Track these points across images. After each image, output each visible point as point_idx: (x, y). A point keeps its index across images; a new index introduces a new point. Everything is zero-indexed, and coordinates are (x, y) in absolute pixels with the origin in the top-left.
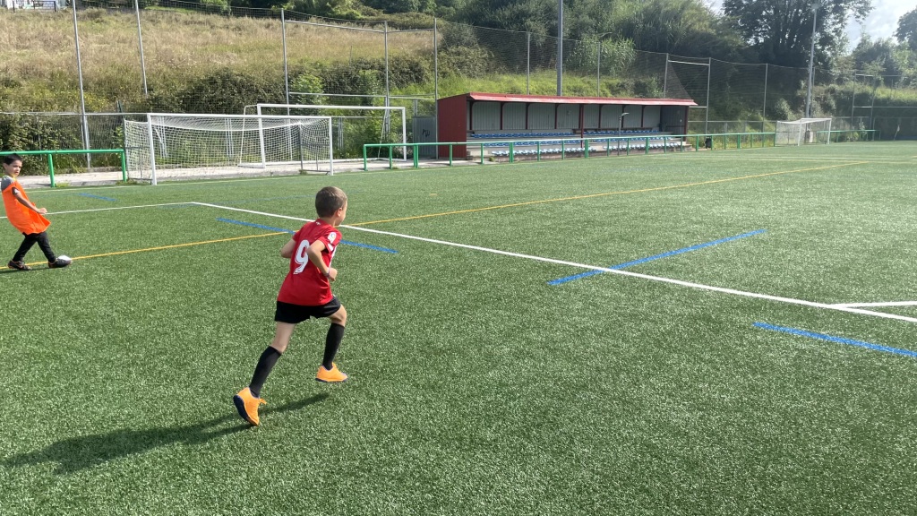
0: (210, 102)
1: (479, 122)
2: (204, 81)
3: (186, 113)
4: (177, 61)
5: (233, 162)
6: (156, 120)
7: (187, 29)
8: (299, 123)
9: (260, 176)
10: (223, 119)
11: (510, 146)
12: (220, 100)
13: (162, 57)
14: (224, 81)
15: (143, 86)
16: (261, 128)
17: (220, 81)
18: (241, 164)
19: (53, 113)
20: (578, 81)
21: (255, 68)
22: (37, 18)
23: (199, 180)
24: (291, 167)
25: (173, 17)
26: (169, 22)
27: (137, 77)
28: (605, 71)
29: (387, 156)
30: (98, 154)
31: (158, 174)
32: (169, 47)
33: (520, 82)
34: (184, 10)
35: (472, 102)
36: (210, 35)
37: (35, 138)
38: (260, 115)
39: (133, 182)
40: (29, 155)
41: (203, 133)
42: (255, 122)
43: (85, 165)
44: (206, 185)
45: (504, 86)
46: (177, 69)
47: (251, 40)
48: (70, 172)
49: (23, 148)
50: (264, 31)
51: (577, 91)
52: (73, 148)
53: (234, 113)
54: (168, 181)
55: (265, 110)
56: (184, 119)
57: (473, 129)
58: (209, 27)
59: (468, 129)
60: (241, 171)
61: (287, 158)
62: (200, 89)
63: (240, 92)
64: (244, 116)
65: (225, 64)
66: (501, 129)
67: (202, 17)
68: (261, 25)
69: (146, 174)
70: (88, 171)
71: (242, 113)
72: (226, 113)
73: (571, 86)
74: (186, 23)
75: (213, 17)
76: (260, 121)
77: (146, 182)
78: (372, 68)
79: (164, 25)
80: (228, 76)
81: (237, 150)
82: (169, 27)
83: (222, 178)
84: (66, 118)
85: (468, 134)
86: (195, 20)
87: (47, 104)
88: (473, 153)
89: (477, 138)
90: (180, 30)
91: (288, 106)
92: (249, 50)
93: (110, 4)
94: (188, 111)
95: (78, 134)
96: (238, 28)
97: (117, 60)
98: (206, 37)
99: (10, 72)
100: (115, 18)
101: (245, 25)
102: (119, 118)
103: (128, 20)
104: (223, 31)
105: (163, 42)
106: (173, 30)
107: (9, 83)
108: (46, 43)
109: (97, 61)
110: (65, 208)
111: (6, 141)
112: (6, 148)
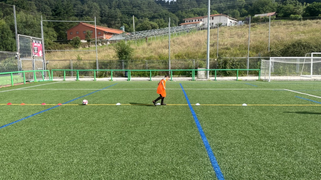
0: (292, 52)
2: (290, 45)
3: (282, 57)
4: (280, 39)
5: (298, 74)
6: (272, 59)
7: (284, 27)
9: (310, 81)
10: (296, 59)
12: (296, 52)
13: (276, 38)
14: (298, 45)
15: (268, 48)
16: (312, 62)
18: (301, 75)
19: (240, 58)
21: (311, 39)
23: (285, 81)
25: (280, 23)
26: (278, 24)
27: (266, 45)
30: (251, 71)
31: (271, 78)
32: (277, 34)
34: (283, 20)
36: (293, 28)
37: (233, 65)
38: (312, 57)
39: (262, 80)
40: (231, 70)
41: (288, 64)
44: (288, 83)
46: (281, 41)
47: (310, 28)
48: (242, 76)
49: (230, 68)
50: (315, 24)
52: (244, 68)
53: (301, 56)
54: (274, 81)
55: (314, 55)
56: (281, 59)
58: (293, 25)
60: (302, 78)
62: (289, 48)
63: (304, 49)
65: (299, 38)
67: (290, 22)
68: (314, 22)
69: (267, 78)
71: (304, 56)
72: (298, 56)
74: (284, 25)
75: (294, 22)
77: (266, 81)
79: (276, 26)
80: (300, 43)
81: (300, 70)
82: (278, 27)
83: (294, 81)
84: (242, 59)
86: (288, 23)
87: (237, 55)
90: (282, 27)
92: (309, 32)
93: (258, 21)
94: (283, 56)
95: (246, 64)
96: (305, 24)
97: (260, 40)
98: (291, 29)
99: (228, 45)
100: (260, 26)
101: (308, 23)
102: (259, 58)
103: (264, 26)
104: (298, 26)
105: (275, 32)
106: (279, 28)
107: (227, 49)
108: (238, 36)
109: (253, 40)
110: (242, 88)
111: (225, 66)
112: (225, 68)
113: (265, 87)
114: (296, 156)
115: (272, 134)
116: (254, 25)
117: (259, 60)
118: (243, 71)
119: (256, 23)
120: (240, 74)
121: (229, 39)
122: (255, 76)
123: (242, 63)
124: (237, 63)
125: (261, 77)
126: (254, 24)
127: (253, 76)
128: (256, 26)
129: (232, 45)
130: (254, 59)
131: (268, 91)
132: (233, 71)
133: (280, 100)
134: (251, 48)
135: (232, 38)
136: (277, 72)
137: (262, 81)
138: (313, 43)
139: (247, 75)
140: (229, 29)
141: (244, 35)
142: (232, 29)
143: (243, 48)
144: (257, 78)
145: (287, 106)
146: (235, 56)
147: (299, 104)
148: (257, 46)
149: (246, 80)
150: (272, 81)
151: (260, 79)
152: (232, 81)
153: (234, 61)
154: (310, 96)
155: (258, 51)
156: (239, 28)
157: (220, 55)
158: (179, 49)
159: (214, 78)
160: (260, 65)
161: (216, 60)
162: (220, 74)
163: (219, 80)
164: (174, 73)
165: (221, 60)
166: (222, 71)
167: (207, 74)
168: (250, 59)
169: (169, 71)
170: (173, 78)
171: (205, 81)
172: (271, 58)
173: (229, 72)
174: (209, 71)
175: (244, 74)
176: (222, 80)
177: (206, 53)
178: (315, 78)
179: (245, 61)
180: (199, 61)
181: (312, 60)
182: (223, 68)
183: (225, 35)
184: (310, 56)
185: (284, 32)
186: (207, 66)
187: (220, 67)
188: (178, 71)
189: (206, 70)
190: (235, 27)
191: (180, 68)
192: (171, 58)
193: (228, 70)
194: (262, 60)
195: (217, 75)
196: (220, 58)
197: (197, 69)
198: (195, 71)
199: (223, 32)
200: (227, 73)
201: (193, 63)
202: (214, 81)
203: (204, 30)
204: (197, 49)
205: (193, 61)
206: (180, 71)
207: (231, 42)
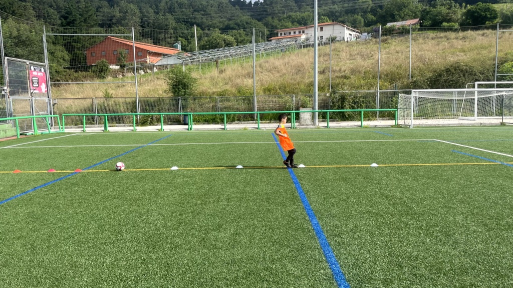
0: (445, 82)
2: (442, 71)
3: (431, 89)
4: (427, 60)
5: (455, 116)
6: (415, 93)
7: (433, 42)
8: (504, 93)
9: (473, 126)
10: (452, 92)
12: (451, 81)
13: (421, 59)
14: (455, 70)
15: (409, 75)
16: (476, 97)
17: (453, 70)
18: (460, 117)
19: (365, 91)
21: (474, 60)
23: (436, 127)
24: (495, 120)
25: (426, 36)
26: (424, 38)
27: (406, 70)
30: (383, 111)
31: (414, 122)
32: (423, 53)
34: (432, 31)
36: (446, 44)
37: (355, 103)
38: (476, 89)
39: (399, 126)
40: (352, 111)
41: (439, 100)
42: (472, 93)
43: (376, 117)
44: (440, 130)
46: (428, 65)
47: (473, 44)
48: (369, 120)
49: (350, 108)
50: (481, 38)
52: (372, 108)
53: (460, 88)
54: (418, 126)
55: (480, 86)
56: (430, 92)
58: (446, 40)
60: (461, 122)
61: (492, 115)
62: (440, 75)
63: (464, 76)
64: (466, 90)
65: (456, 59)
67: (442, 34)
68: (479, 35)
70: (377, 120)
71: (464, 87)
72: (454, 88)
74: (433, 39)
75: (448, 34)
76: (476, 92)
77: (407, 127)
79: (421, 41)
80: (458, 67)
81: (458, 110)
82: (423, 42)
83: (449, 126)
84: (369, 93)
86: (438, 36)
90: (429, 43)
91: (496, 82)
92: (471, 50)
93: (392, 34)
95: (374, 101)
96: (464, 38)
97: (396, 62)
98: (444, 45)
99: (346, 72)
100: (395, 40)
101: (469, 35)
102: (395, 92)
103: (401, 40)
104: (454, 41)
105: (420, 51)
106: (425, 43)
107: (346, 77)
108: (362, 56)
109: (386, 64)
110: (369, 139)
111: (342, 104)
112: (342, 108)
113: (404, 136)
114: (456, 243)
115: (417, 209)
116: (386, 40)
117: (395, 94)
118: (371, 111)
119: (390, 37)
120: (365, 118)
121: (348, 62)
122: (389, 120)
123: (370, 99)
124: (361, 100)
125: (399, 121)
126: (385, 37)
127: (386, 120)
128: (390, 41)
129: (353, 71)
130: (387, 93)
131: (409, 143)
132: (356, 112)
133: (428, 156)
134: (383, 76)
135: (353, 60)
136: (422, 114)
137: (401, 127)
138: (477, 67)
139: (378, 118)
140: (347, 46)
141: (371, 55)
142: (352, 46)
143: (370, 76)
144: (392, 122)
145: (440, 166)
146: (358, 88)
147: (458, 162)
148: (392, 73)
149: (376, 126)
150: (416, 127)
151: (397, 124)
152: (354, 128)
153: (355, 97)
154: (474, 150)
155: (394, 80)
156: (363, 44)
157: (334, 87)
158: (269, 79)
159: (325, 124)
160: (397, 103)
161: (328, 95)
162: (335, 118)
163: (334, 127)
164: (263, 118)
165: (337, 95)
166: (338, 112)
167: (315, 118)
168: (380, 93)
169: (254, 114)
170: (261, 126)
171: (311, 128)
172: (413, 90)
173: (348, 115)
174: (317, 113)
175: (372, 116)
176: (337, 126)
177: (312, 84)
178: (482, 121)
179: (374, 95)
180: (302, 97)
181: (476, 93)
182: (339, 108)
183: (342, 56)
184: (474, 87)
185: (433, 50)
186: (315, 105)
187: (335, 106)
188: (269, 114)
189: (313, 112)
190: (357, 43)
191: (271, 109)
192: (258, 93)
193: (347, 110)
194: (400, 95)
195: (330, 118)
196: (334, 92)
197: (299, 110)
198: (296, 113)
199: (339, 52)
200: (345, 116)
201: (292, 101)
202: (326, 129)
203: (309, 48)
204: (298, 78)
205: (292, 98)
206: (272, 113)
207: (351, 66)
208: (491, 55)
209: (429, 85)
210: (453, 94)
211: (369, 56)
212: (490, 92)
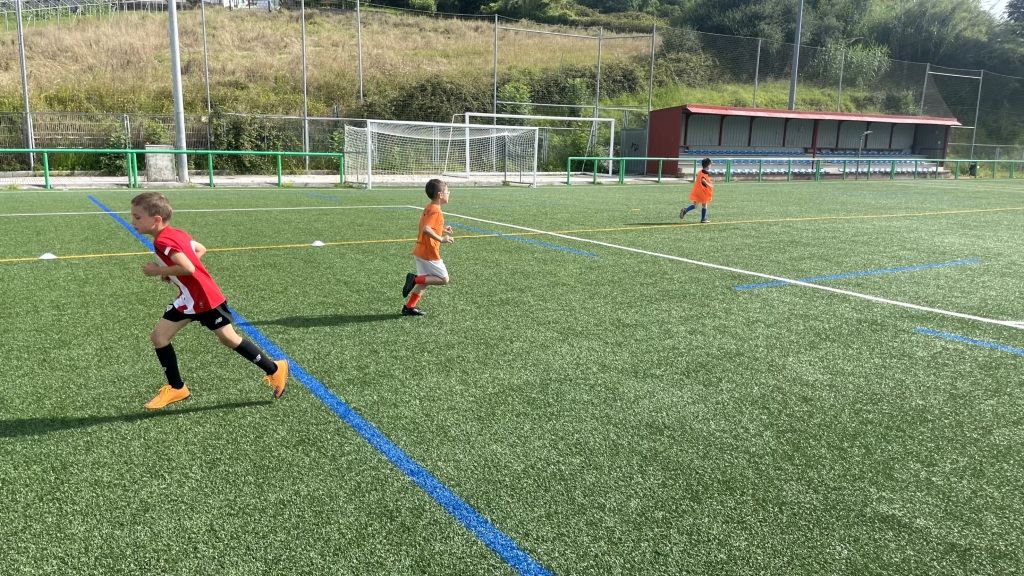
0: (420, 109)
1: (695, 137)
2: (415, 88)
4: (388, 66)
5: (437, 169)
6: (372, 127)
7: (397, 31)
8: (506, 134)
9: (465, 186)
11: (727, 164)
12: (430, 108)
13: (377, 63)
14: (434, 89)
15: (359, 92)
16: (467, 138)
17: (429, 89)
18: (445, 172)
19: (278, 116)
20: (816, 93)
21: (464, 75)
22: (254, 18)
23: (408, 187)
24: (495, 178)
25: (383, 19)
27: (352, 82)
28: (850, 82)
29: (592, 170)
30: (316, 157)
31: (373, 179)
32: (380, 51)
33: (745, 93)
35: (689, 114)
36: (419, 38)
37: (262, 139)
38: (467, 124)
39: (348, 186)
40: (256, 155)
41: (412, 140)
42: (461, 131)
43: (304, 168)
44: (416, 192)
45: (727, 97)
46: (390, 75)
47: (461, 44)
48: (291, 173)
49: (252, 149)
50: (473, 34)
51: (814, 104)
52: (295, 150)
53: (442, 121)
54: (380, 186)
55: (473, 120)
56: (397, 126)
57: (688, 144)
58: (417, 30)
59: (682, 143)
61: (490, 169)
62: (411, 96)
63: (448, 100)
64: (452, 125)
65: (435, 69)
66: (720, 144)
67: (411, 20)
68: (469, 28)
69: (361, 178)
70: (306, 174)
71: (449, 121)
72: (434, 121)
73: (808, 98)
74: (396, 25)
76: (467, 130)
77: (361, 186)
78: (583, 76)
79: (375, 27)
80: (438, 84)
81: (442, 158)
82: (380, 29)
84: (289, 121)
85: (681, 150)
86: (405, 21)
87: (273, 108)
88: (685, 170)
89: (691, 154)
90: (390, 34)
91: (495, 115)
92: (458, 55)
93: (322, 5)
94: (399, 118)
95: (300, 137)
96: (447, 31)
97: (335, 65)
98: (415, 41)
99: (238, 75)
100: (327, 19)
101: (454, 28)
102: (336, 123)
103: (340, 21)
104: (431, 34)
105: (375, 46)
106: (383, 33)
107: (237, 85)
108: (266, 45)
109: (315, 66)
110: (300, 205)
111: (237, 141)
112: (237, 148)
113: (360, 202)
116: (311, 16)
117: (336, 125)
118: (294, 157)
119: (317, 11)
120: (284, 169)
121: (237, 52)
122: (328, 174)
123: (290, 133)
124: (274, 133)
125: (347, 175)
126: (309, 11)
127: (324, 174)
128: (318, 20)
129: (251, 75)
130: (322, 123)
132: (264, 156)
134: (311, 89)
135: (247, 49)
136: (385, 166)
137: (351, 187)
138: (468, 88)
139: (308, 170)
141: (284, 44)
142: (242, 19)
143: (288, 86)
144: (335, 179)
146: (265, 109)
148: (328, 85)
149: (306, 184)
150: (376, 188)
151: (343, 181)
152: (266, 188)
153: (262, 127)
155: (333, 100)
157: (217, 105)
158: (57, 76)
159: (206, 180)
160: (342, 142)
161: (204, 119)
162: (223, 168)
163: (224, 186)
164: (58, 163)
165: (223, 122)
166: (230, 155)
167: (182, 167)
168: (310, 121)
170: (52, 181)
171: (174, 187)
172: (369, 121)
173: (250, 162)
174: (185, 157)
175: (297, 166)
176: (232, 184)
177: (168, 95)
178: (477, 179)
179: (298, 126)
180: (146, 122)
182: (230, 146)
183: (223, 40)
184: (463, 121)
185: (397, 47)
186: (179, 140)
187: (221, 144)
188: (66, 155)
189: (176, 154)
190: (253, 14)
191: (73, 144)
192: (33, 108)
193: (248, 152)
194: (347, 127)
195: (215, 168)
196: (217, 115)
197: (143, 148)
198: (138, 154)
199: (215, 28)
200: (244, 165)
201: (124, 128)
202: (208, 189)
203: (142, 12)
204: (130, 78)
205: (123, 121)
206: (76, 153)
207: (247, 63)
208: (489, 68)
209: (393, 114)
210: (432, 131)
211: (280, 47)
212: (488, 129)
